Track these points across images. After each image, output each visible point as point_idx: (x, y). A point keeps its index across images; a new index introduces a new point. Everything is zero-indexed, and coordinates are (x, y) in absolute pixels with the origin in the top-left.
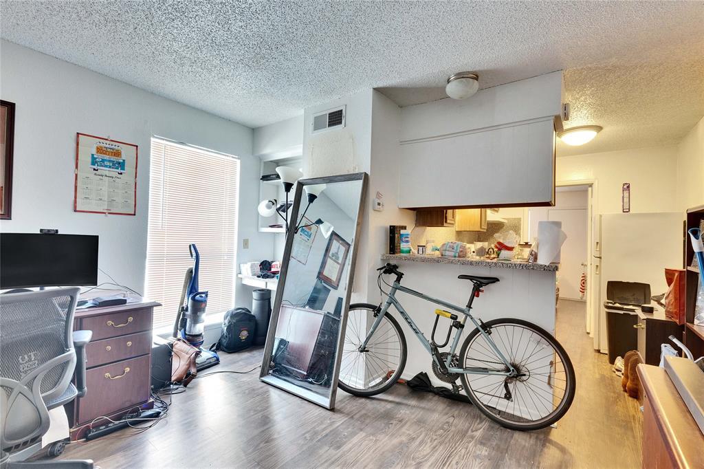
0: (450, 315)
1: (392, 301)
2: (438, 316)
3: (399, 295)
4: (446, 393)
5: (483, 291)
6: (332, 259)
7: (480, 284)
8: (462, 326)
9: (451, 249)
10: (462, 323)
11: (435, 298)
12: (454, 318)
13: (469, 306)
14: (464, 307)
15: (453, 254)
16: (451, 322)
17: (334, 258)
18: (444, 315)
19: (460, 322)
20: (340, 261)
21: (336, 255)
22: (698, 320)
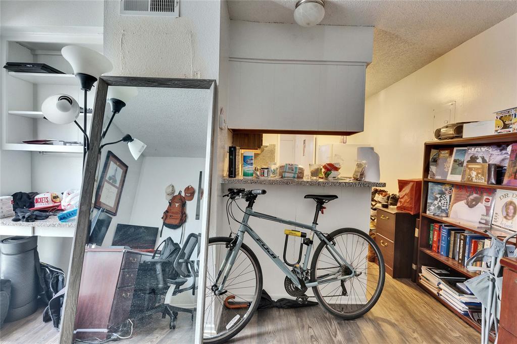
0: (300, 234)
1: (248, 230)
2: (287, 236)
3: (253, 222)
4: (289, 304)
5: (325, 208)
6: (109, 183)
7: (321, 202)
8: (311, 242)
9: (290, 171)
10: (311, 239)
11: (288, 219)
12: (303, 235)
13: (315, 222)
14: (311, 224)
15: (292, 175)
16: (301, 240)
17: (111, 181)
18: (293, 234)
19: (309, 239)
20: (118, 185)
21: (113, 178)
22: (429, 210)
